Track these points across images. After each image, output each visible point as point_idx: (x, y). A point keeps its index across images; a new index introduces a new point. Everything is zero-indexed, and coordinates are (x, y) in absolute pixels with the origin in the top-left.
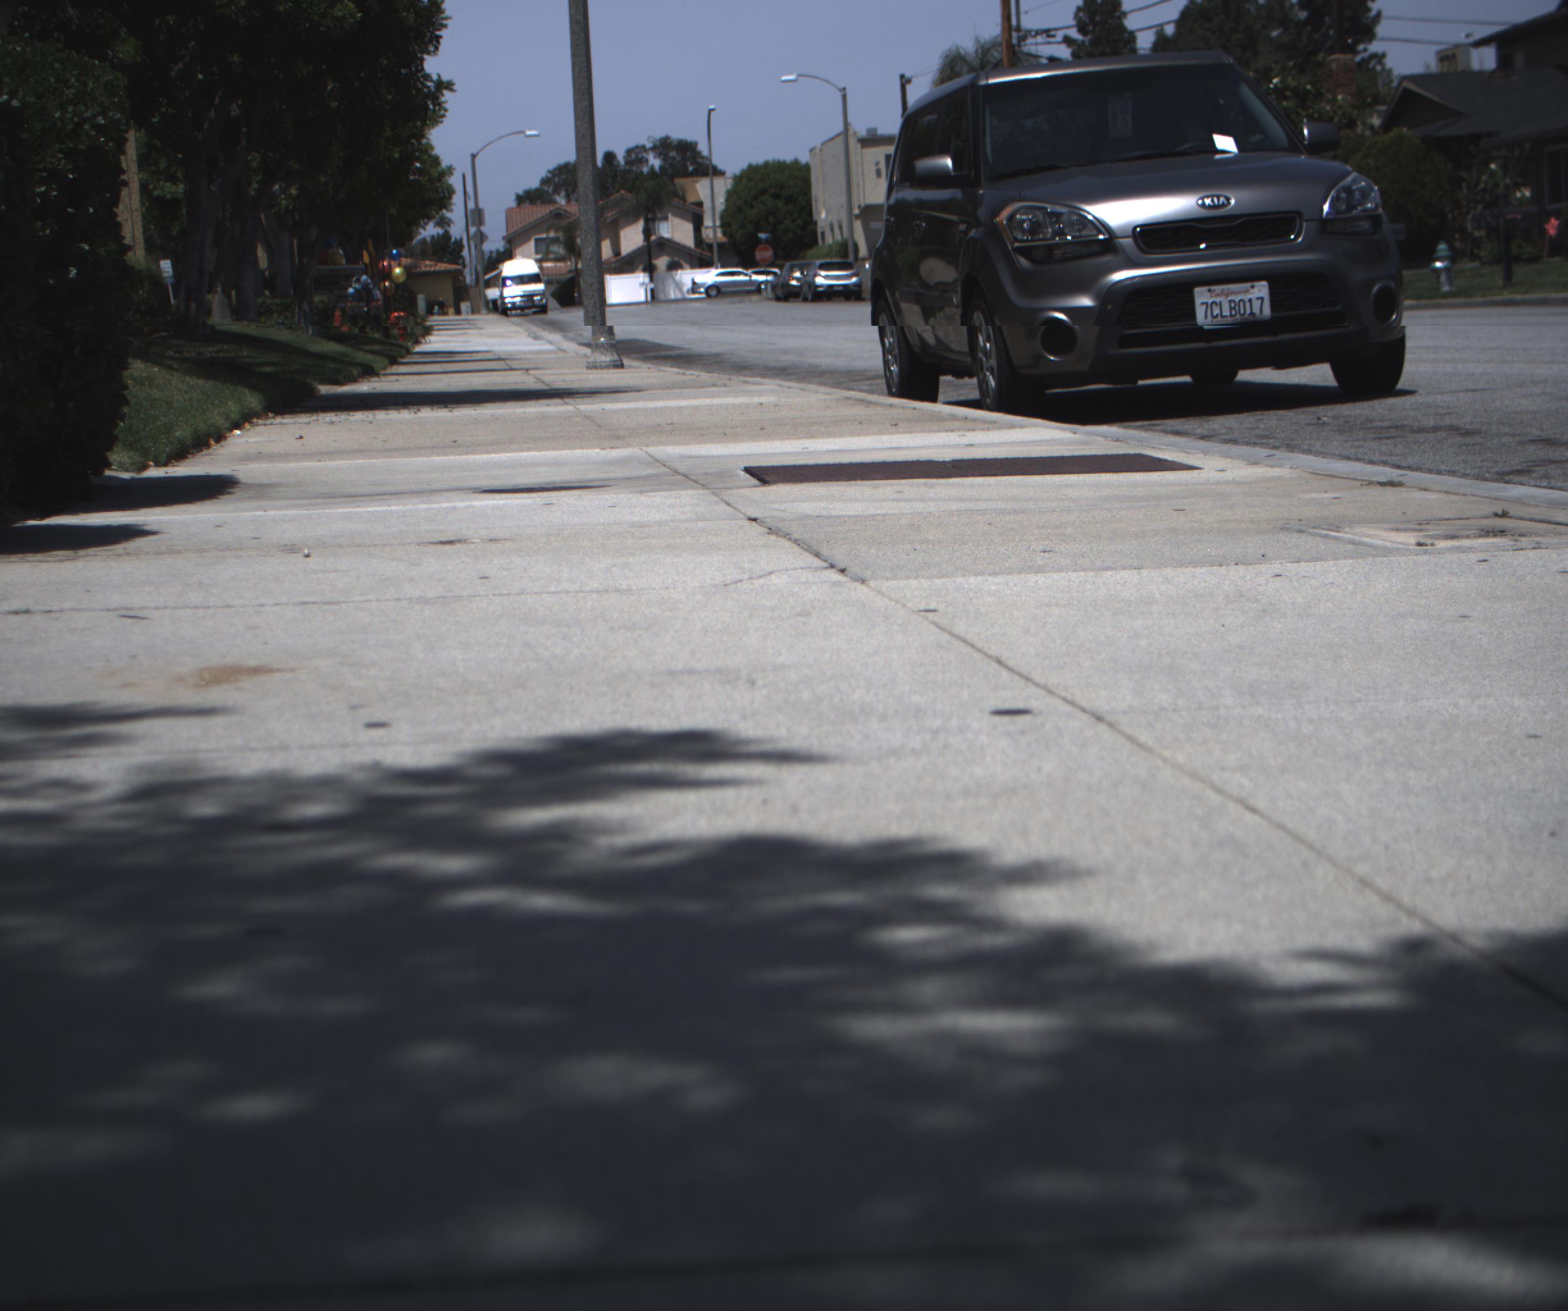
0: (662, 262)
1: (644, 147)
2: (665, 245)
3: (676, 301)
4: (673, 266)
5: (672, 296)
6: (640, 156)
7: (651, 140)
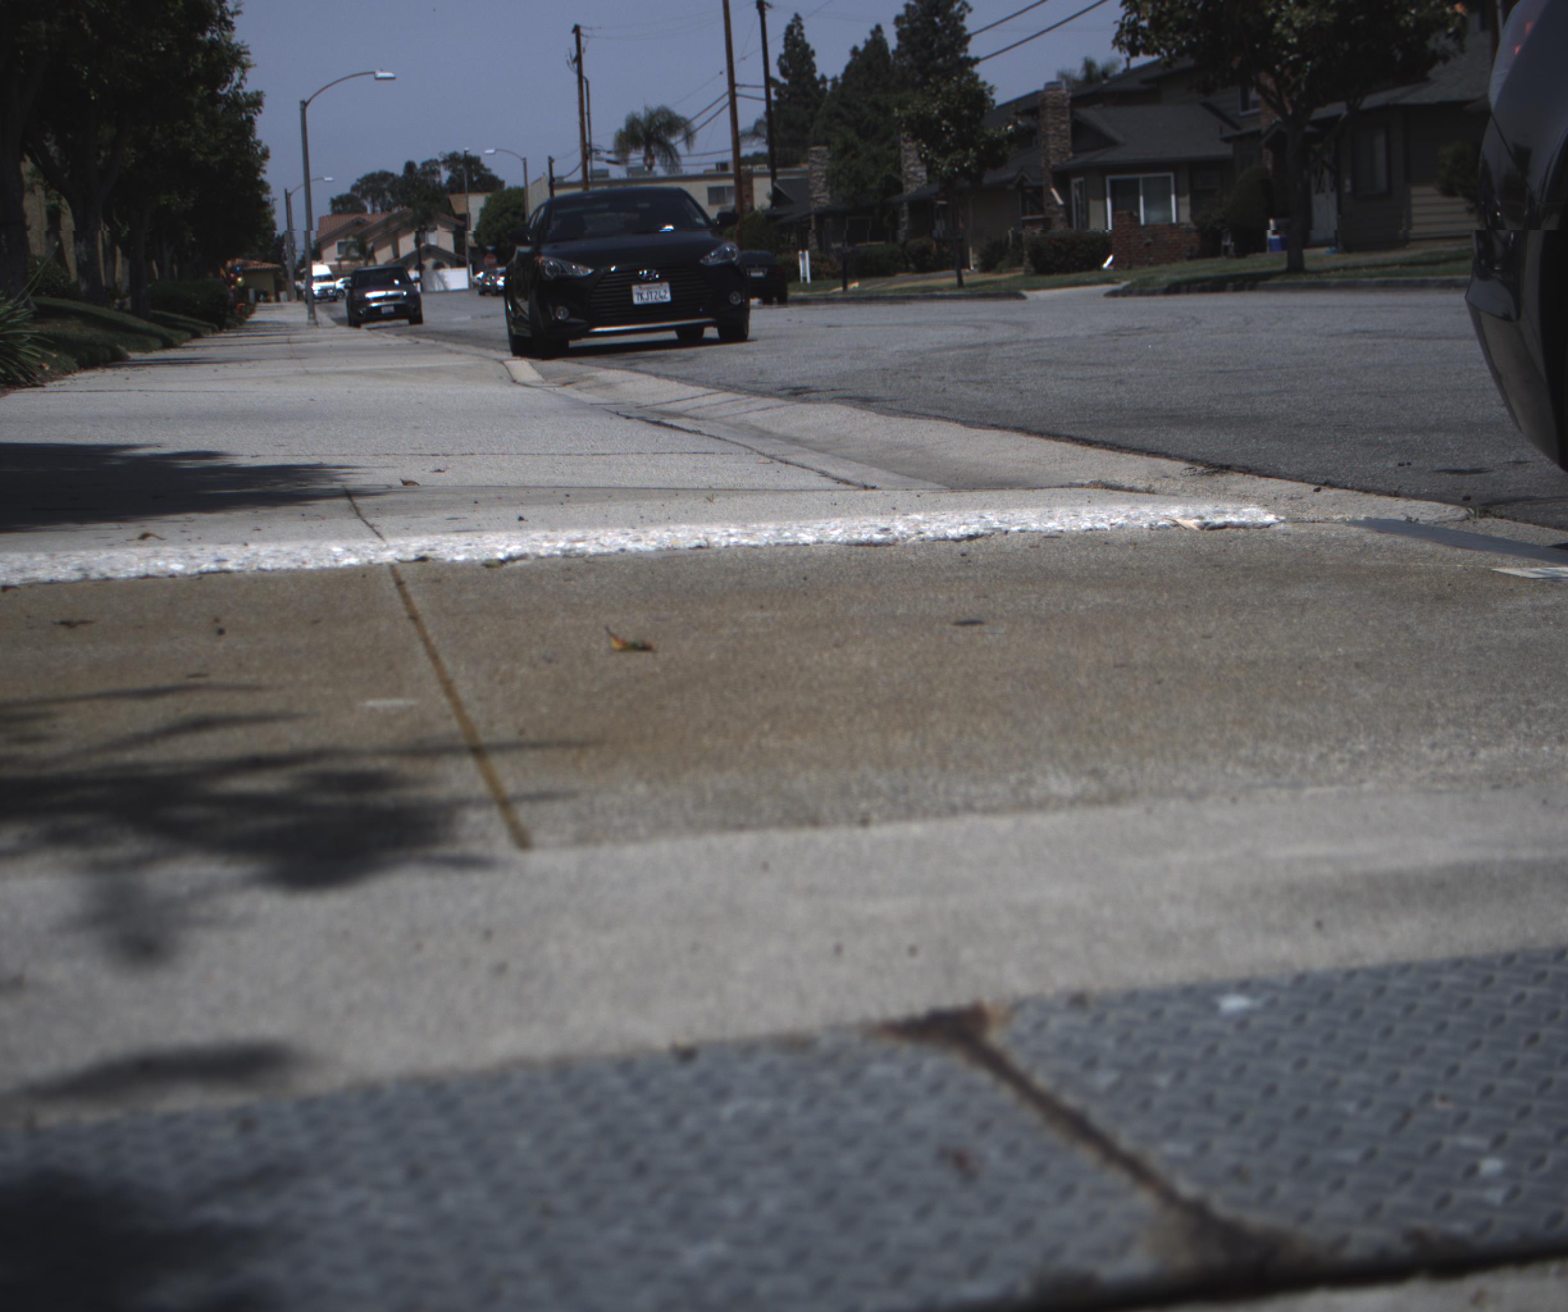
0: (429, 263)
1: (436, 161)
2: (432, 251)
3: (440, 292)
4: (438, 266)
5: (437, 289)
6: (433, 168)
7: (442, 155)
